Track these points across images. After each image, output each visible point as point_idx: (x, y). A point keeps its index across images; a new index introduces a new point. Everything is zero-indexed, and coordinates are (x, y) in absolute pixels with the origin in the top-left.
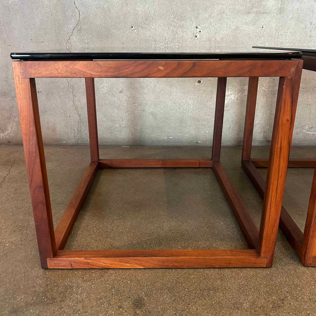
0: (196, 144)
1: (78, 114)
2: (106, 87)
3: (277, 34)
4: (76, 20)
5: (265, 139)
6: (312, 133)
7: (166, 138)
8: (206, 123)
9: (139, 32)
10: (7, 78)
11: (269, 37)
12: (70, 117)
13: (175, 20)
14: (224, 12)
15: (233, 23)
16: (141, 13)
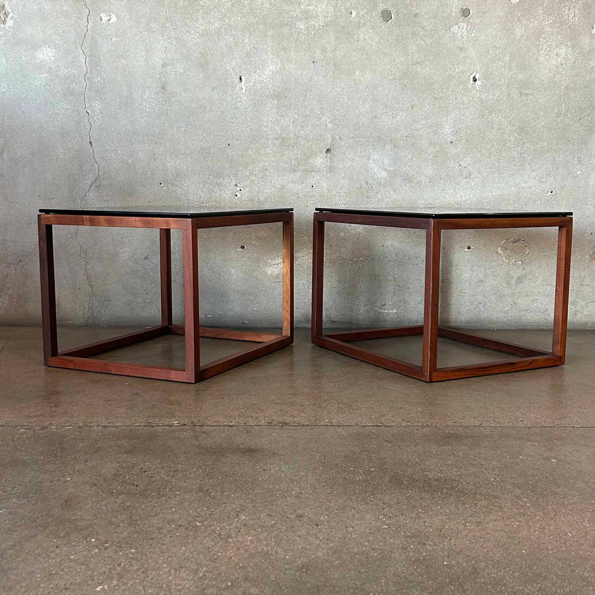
0: (242, 325)
1: (90, 285)
2: (128, 252)
3: (329, 194)
4: (95, 175)
5: (328, 319)
6: (386, 311)
7: (204, 317)
8: (253, 298)
9: (169, 189)
10: (5, 240)
11: (321, 197)
12: (80, 288)
13: (211, 177)
14: (267, 170)
15: (277, 182)
16: (172, 169)
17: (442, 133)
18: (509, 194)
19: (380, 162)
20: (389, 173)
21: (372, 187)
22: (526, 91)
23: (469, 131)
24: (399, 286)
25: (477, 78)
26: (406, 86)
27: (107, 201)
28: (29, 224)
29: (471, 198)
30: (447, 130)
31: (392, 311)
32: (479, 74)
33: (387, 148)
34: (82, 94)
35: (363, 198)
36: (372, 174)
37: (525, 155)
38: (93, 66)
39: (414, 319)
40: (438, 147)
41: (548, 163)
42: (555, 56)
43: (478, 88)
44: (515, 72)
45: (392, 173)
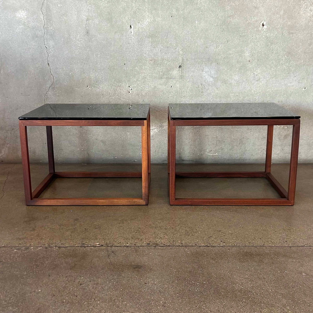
0: (134, 162)
3: (181, 91)
4: (51, 82)
5: (180, 159)
6: (212, 154)
7: (113, 158)
8: (139, 148)
9: (92, 89)
10: (4, 118)
11: (176, 93)
13: (115, 82)
14: (146, 78)
15: (152, 84)
16: (93, 78)
17: (244, 56)
18: (281, 90)
19: (209, 73)
20: (214, 79)
21: (205, 87)
22: (293, 32)
23: (259, 55)
24: (219, 141)
25: (264, 24)
26: (224, 30)
27: (59, 96)
28: (17, 109)
29: (260, 92)
30: (247, 54)
31: (215, 155)
32: (266, 22)
33: (213, 65)
34: (43, 37)
35: (199, 93)
36: (205, 80)
37: (291, 68)
38: (48, 21)
39: (227, 158)
40: (242, 64)
41: (303, 72)
42: (309, 11)
43: (265, 30)
44: (286, 20)
45: (216, 79)
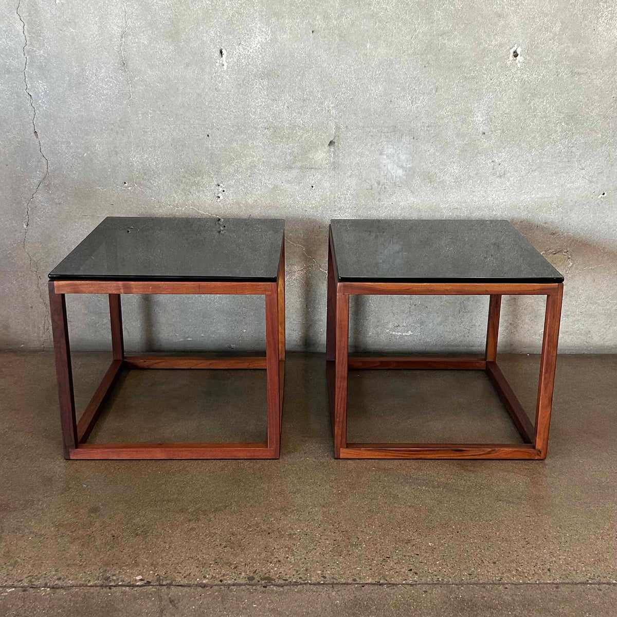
0: (229, 349)
1: (45, 303)
3: (332, 196)
4: (43, 173)
6: (399, 334)
7: (182, 340)
8: (242, 318)
9: (135, 190)
11: (322, 200)
13: (186, 175)
15: (269, 181)
16: (138, 165)
17: (472, 121)
19: (395, 158)
20: (406, 171)
21: (385, 188)
22: (579, 70)
23: (506, 120)
24: (415, 305)
25: (518, 52)
26: (429, 63)
27: (60, 204)
30: (479, 118)
31: (406, 334)
32: (522, 47)
33: (403, 141)
34: (22, 71)
35: (373, 201)
36: (385, 172)
38: (34, 35)
40: (467, 139)
41: (601, 159)
43: (519, 66)
44: (566, 45)
45: (410, 170)
